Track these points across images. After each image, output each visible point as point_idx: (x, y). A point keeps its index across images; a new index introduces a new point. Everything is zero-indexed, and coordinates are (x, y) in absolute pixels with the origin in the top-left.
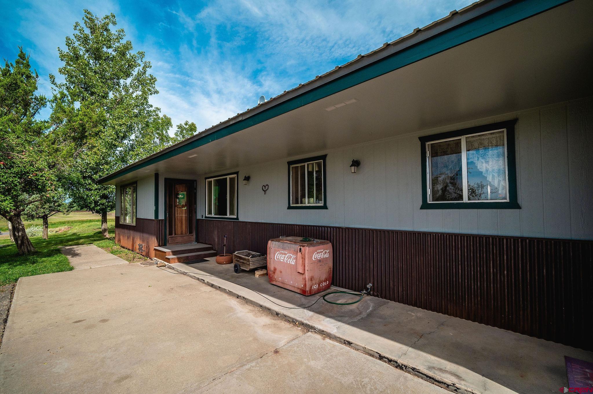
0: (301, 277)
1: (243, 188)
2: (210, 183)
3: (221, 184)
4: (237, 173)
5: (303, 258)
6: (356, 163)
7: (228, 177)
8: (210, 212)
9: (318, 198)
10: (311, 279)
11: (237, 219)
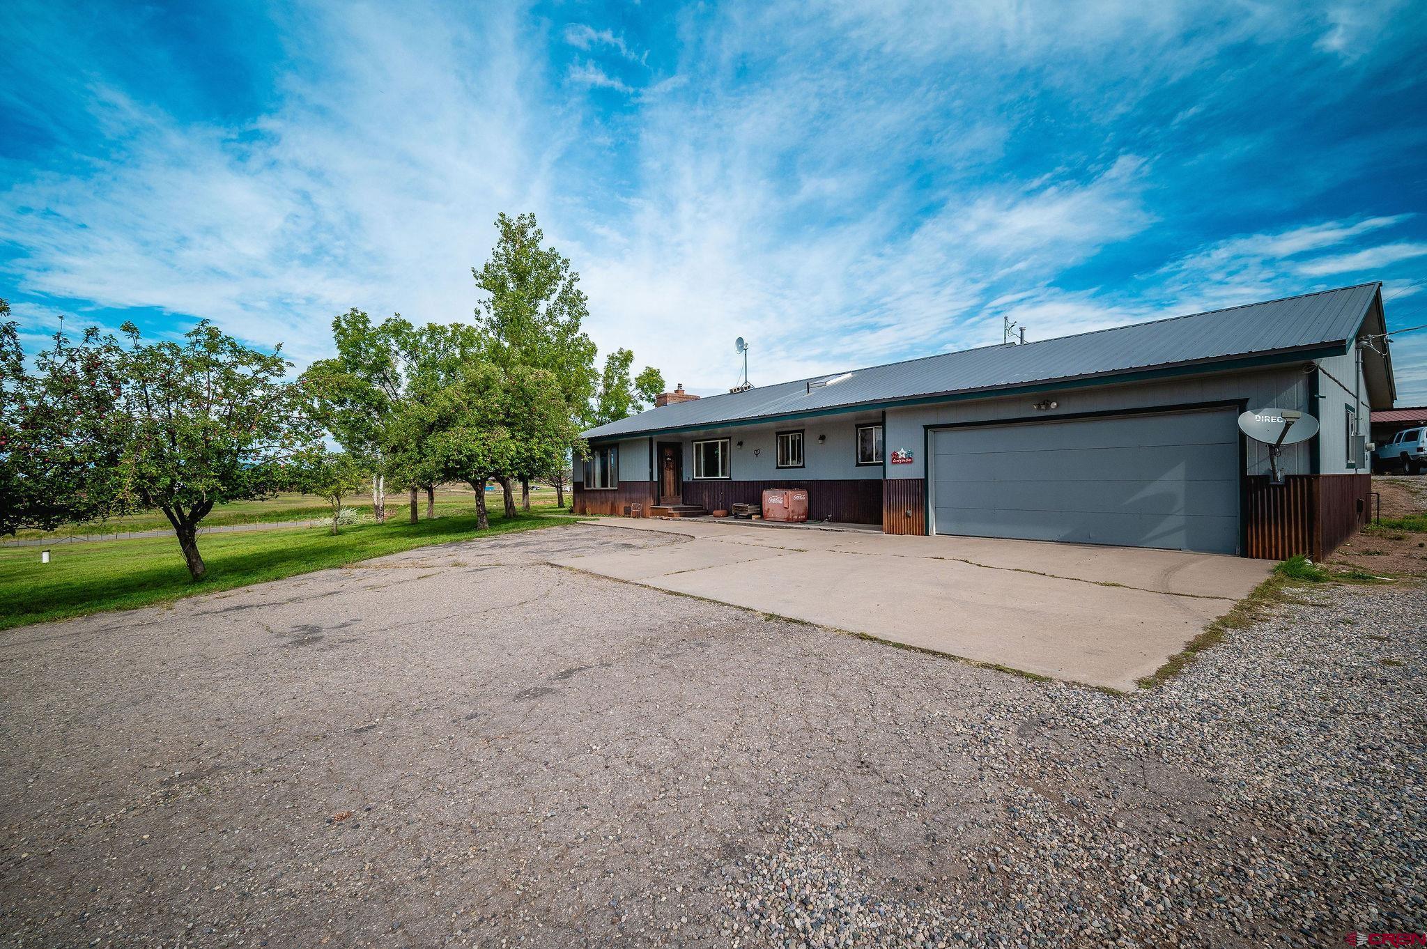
0: (786, 511)
1: (734, 450)
2: (698, 447)
3: (710, 450)
4: (730, 438)
5: (788, 498)
6: (823, 438)
7: (720, 441)
8: (698, 474)
9: (799, 461)
10: (793, 511)
11: (730, 479)
